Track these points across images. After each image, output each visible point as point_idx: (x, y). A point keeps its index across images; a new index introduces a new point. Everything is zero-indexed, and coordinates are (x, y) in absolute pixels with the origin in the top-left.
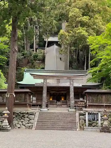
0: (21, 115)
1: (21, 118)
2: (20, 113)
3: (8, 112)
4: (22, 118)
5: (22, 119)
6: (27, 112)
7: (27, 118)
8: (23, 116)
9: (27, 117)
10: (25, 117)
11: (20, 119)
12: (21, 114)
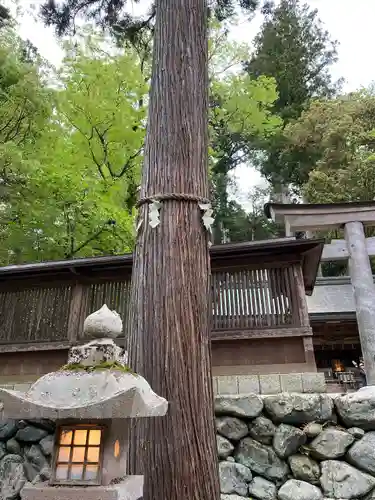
0: (283, 434)
1: (285, 459)
2: (266, 412)
3: (141, 383)
4: (298, 463)
5: (291, 474)
6: (329, 406)
7: (348, 469)
8: (304, 446)
9: (344, 458)
10: (318, 459)
11: (278, 471)
12: (277, 422)
